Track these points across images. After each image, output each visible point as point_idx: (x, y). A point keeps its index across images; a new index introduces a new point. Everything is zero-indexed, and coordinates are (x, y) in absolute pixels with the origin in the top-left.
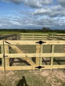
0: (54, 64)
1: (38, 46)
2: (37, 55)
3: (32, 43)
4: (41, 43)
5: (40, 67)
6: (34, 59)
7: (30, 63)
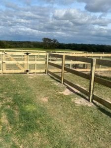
0: (37, 69)
1: (26, 56)
2: (25, 62)
3: (22, 54)
4: (27, 54)
5: (27, 71)
6: (23, 65)
7: (21, 68)
